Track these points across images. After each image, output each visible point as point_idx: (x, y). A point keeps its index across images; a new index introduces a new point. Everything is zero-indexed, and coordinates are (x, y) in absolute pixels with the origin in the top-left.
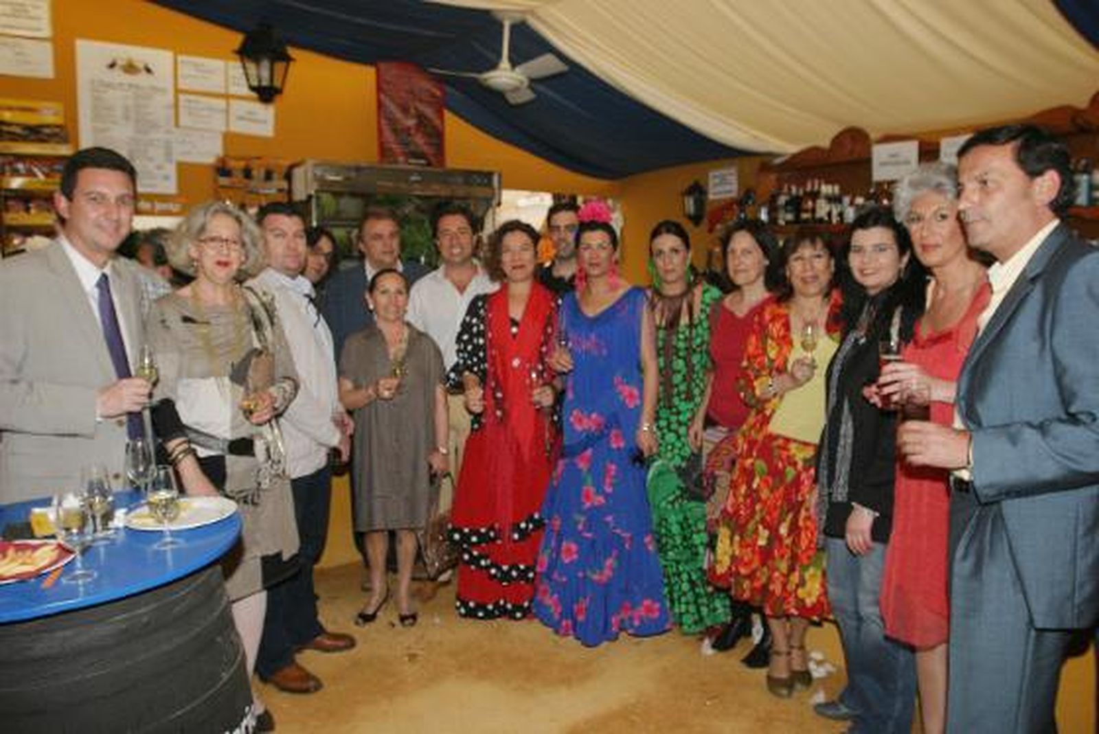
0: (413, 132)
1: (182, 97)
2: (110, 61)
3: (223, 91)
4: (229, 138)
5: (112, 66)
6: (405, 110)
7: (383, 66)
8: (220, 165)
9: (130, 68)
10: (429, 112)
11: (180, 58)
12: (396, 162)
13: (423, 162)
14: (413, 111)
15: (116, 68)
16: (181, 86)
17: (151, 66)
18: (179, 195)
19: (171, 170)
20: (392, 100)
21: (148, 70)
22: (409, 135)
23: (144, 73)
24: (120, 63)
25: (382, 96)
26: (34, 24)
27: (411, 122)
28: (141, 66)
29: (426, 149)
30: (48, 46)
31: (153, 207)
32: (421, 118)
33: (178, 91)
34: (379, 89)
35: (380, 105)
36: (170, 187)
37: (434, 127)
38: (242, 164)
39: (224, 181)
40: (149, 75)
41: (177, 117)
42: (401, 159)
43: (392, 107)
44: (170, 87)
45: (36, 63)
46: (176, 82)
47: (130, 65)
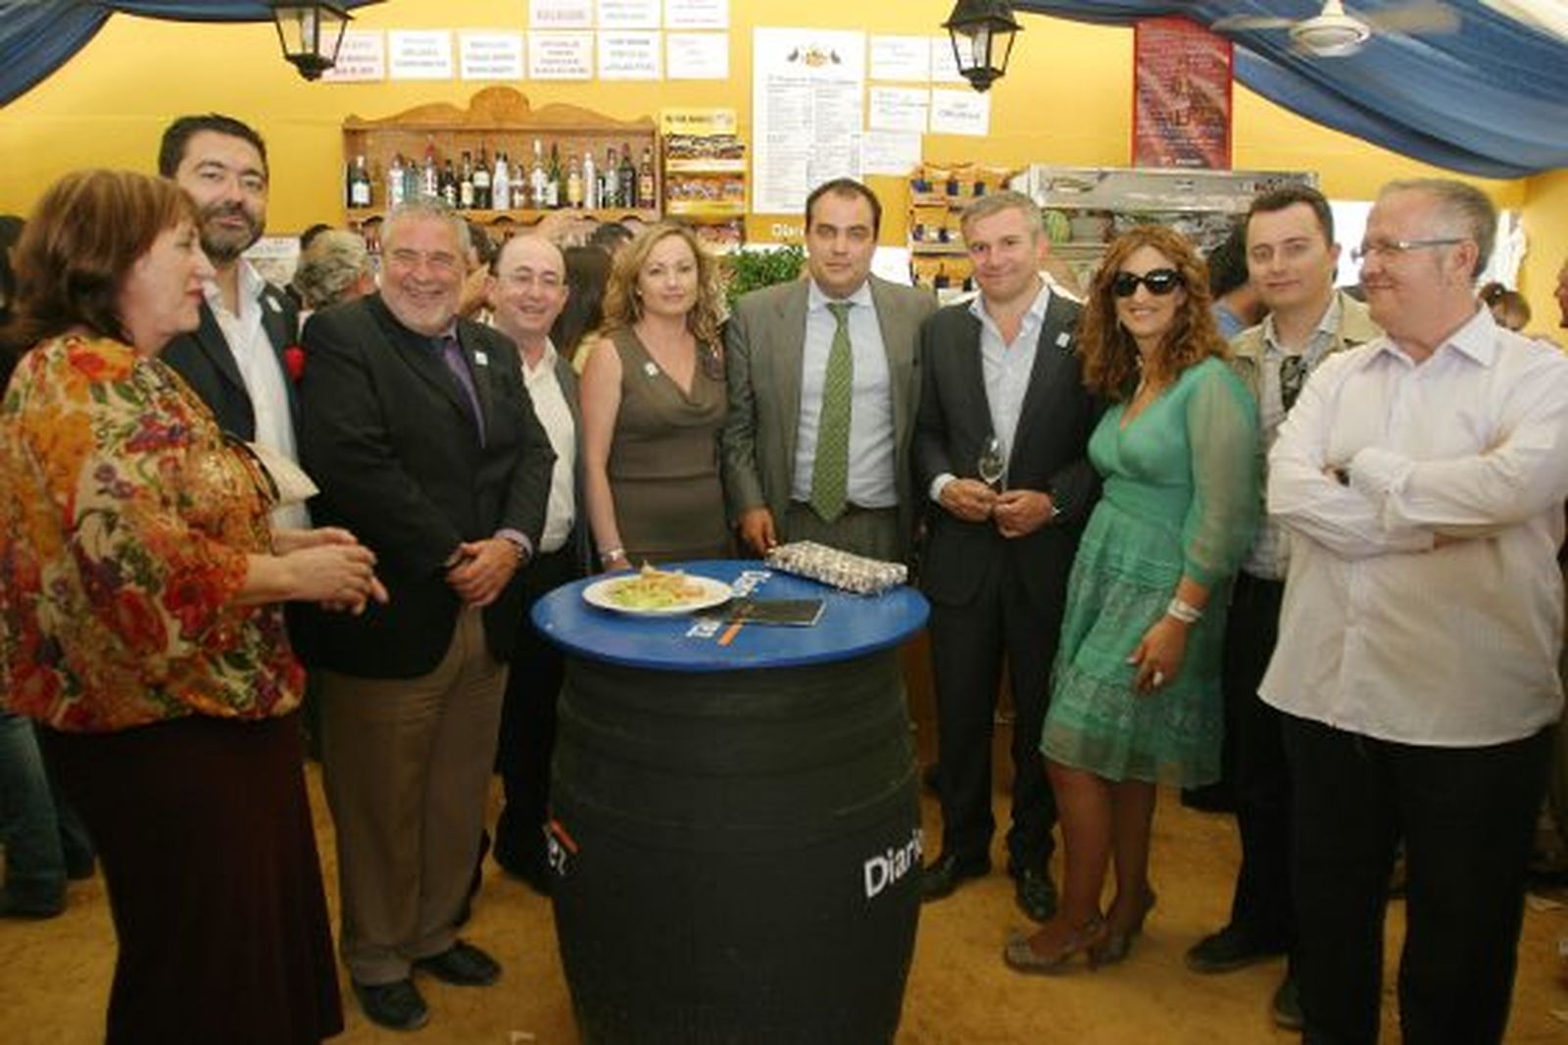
0: (1183, 119)
1: (874, 90)
2: (791, 52)
3: (925, 79)
4: (928, 140)
5: (794, 57)
6: (1174, 88)
7: (1144, 25)
8: (918, 177)
9: (815, 57)
10: (1209, 87)
11: (875, 40)
12: (1161, 165)
13: (1196, 162)
14: (1185, 89)
15: (798, 60)
16: (873, 76)
17: (838, 53)
20: (1157, 73)
21: (836, 59)
22: (1178, 123)
23: (831, 63)
24: (802, 53)
25: (1142, 72)
26: (710, 14)
27: (1184, 105)
28: (827, 54)
29: (1200, 142)
30: (723, 38)
32: (1198, 99)
33: (870, 82)
34: (1138, 60)
35: (1137, 83)
37: (1218, 111)
38: (945, 174)
39: (919, 198)
40: (836, 65)
41: (866, 117)
42: (1164, 159)
43: (1152, 81)
44: (860, 78)
45: (711, 61)
46: (868, 73)
47: (814, 54)
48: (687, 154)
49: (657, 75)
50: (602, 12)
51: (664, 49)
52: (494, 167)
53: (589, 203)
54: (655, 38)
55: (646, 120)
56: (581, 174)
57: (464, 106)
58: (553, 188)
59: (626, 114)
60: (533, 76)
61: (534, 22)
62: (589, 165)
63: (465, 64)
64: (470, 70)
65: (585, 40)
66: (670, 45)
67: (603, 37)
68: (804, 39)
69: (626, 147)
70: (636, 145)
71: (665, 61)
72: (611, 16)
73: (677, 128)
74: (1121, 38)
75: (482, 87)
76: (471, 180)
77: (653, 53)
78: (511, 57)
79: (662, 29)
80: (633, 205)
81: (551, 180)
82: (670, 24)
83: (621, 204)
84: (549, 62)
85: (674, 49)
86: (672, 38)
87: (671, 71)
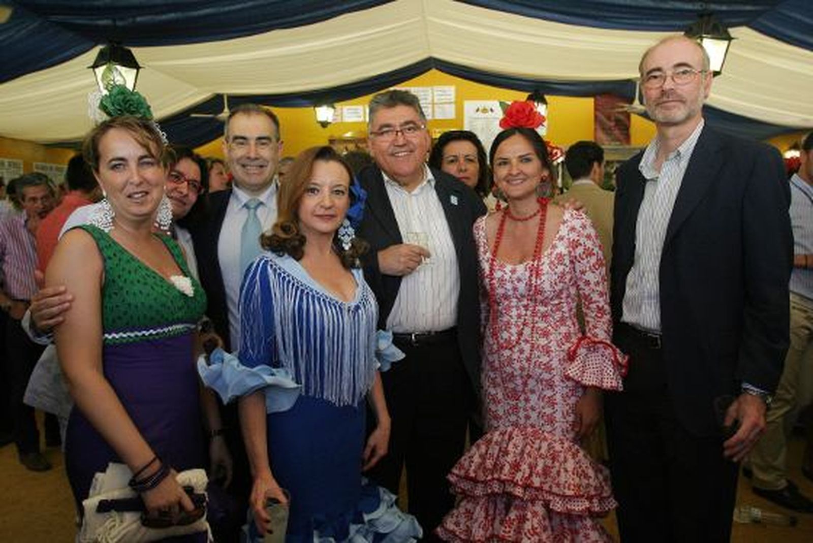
0: (613, 129)
5: (478, 110)
6: (609, 118)
7: (598, 97)
9: (485, 110)
10: (622, 118)
14: (613, 118)
15: (479, 113)
17: (493, 108)
20: (603, 113)
21: (492, 110)
22: (611, 130)
23: (490, 112)
24: (481, 108)
25: (597, 113)
26: (449, 97)
27: (612, 124)
28: (489, 109)
29: (619, 136)
30: (453, 106)
32: (618, 122)
34: (596, 109)
35: (596, 117)
37: (626, 125)
40: (492, 113)
42: (606, 143)
43: (603, 118)
45: (449, 113)
51: (433, 108)
54: (430, 106)
68: (481, 104)
71: (433, 112)
74: (589, 102)
77: (430, 110)
79: (433, 104)
82: (435, 101)
85: (436, 109)
86: (435, 106)
87: (437, 118)
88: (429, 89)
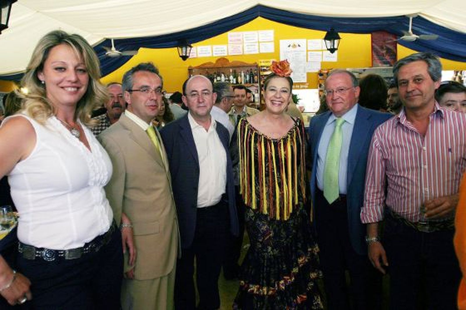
0: (385, 55)
1: (309, 52)
2: (289, 45)
3: (320, 49)
4: (323, 64)
5: (289, 46)
6: (382, 48)
7: (373, 34)
8: (320, 72)
9: (294, 46)
10: (391, 47)
11: (309, 41)
12: (379, 66)
13: (388, 65)
14: (385, 48)
15: (291, 47)
16: (309, 49)
17: (300, 44)
18: (307, 82)
19: (305, 75)
20: (378, 45)
21: (299, 46)
22: (383, 56)
23: (298, 47)
24: (291, 45)
25: (373, 44)
27: (384, 52)
28: (297, 45)
29: (389, 60)
30: (273, 43)
31: (300, 87)
32: (388, 50)
33: (307, 51)
34: (372, 42)
35: (372, 47)
36: (305, 80)
37: (394, 52)
38: (326, 72)
39: (320, 77)
40: (299, 47)
41: (307, 59)
42: (380, 65)
43: (377, 47)
44: (305, 50)
45: (270, 48)
46: (307, 48)
47: (294, 45)
48: (265, 70)
49: (258, 52)
50: (244, 39)
51: (259, 46)
52: (222, 75)
53: (243, 82)
54: (257, 44)
55: (256, 63)
56: (241, 76)
57: (214, 62)
58: (235, 80)
59: (251, 62)
60: (230, 54)
61: (229, 42)
62: (243, 74)
63: (214, 52)
64: (216, 54)
65: (241, 46)
66: (260, 45)
67: (245, 45)
68: (292, 42)
69: (251, 69)
70: (253, 68)
71: (259, 49)
72: (247, 40)
73: (263, 64)
74: (368, 37)
75: (219, 58)
76: (216, 78)
77: (257, 47)
78: (224, 51)
79: (259, 42)
80: (253, 83)
81: (234, 78)
82: (260, 41)
83: (250, 82)
84: (233, 51)
85: (261, 46)
86: (260, 44)
87: (261, 52)
88: (255, 32)
